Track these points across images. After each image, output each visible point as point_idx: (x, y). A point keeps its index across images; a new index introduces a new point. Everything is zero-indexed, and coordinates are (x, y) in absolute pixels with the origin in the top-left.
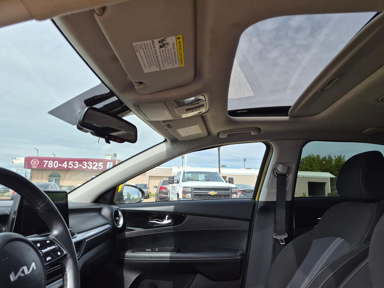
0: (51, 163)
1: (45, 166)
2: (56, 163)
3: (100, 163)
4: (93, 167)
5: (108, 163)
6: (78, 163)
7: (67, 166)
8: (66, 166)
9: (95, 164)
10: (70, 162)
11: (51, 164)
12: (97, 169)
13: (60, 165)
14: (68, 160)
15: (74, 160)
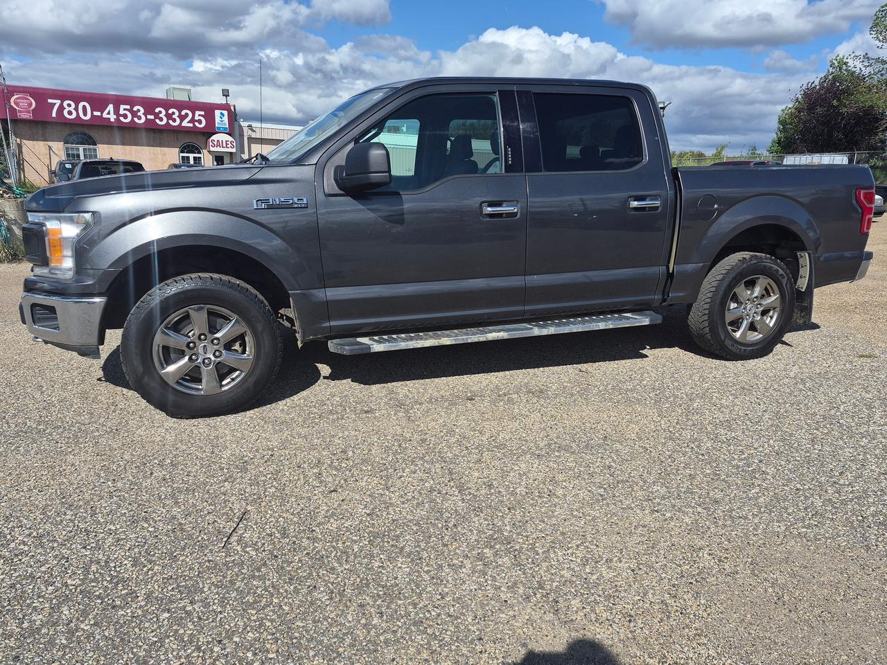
1: (54, 115)
2: (84, 107)
3: (197, 113)
4: (181, 122)
5: (217, 113)
6: (142, 111)
7: (115, 117)
8: (113, 117)
9: (187, 115)
10: (122, 107)
12: (191, 125)
13: (97, 113)
14: (118, 101)
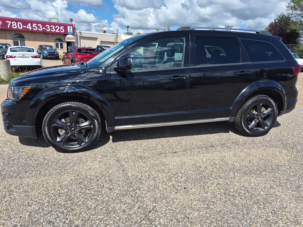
0: (14, 23)
1: (9, 27)
2: (20, 24)
3: (61, 27)
4: (55, 30)
5: (68, 27)
6: (41, 26)
7: (31, 28)
9: (57, 28)
10: (34, 24)
11: (15, 25)
13: (24, 27)
14: (32, 22)
15: (37, 22)
